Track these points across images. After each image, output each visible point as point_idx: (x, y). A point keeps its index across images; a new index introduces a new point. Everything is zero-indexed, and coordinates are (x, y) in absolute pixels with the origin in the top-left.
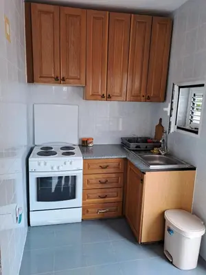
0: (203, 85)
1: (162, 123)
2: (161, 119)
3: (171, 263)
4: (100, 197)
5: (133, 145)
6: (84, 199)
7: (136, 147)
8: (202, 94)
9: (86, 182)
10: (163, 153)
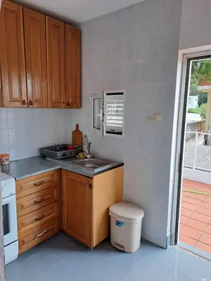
0: (122, 94)
1: (80, 129)
2: (77, 126)
3: (123, 252)
4: (36, 220)
5: (59, 154)
6: (19, 229)
7: (63, 156)
8: (122, 101)
9: (20, 207)
10: (88, 156)
